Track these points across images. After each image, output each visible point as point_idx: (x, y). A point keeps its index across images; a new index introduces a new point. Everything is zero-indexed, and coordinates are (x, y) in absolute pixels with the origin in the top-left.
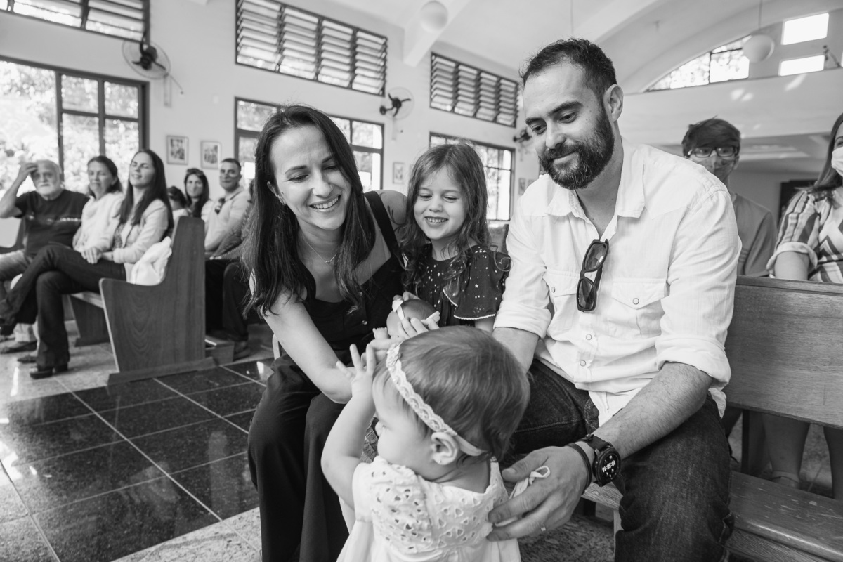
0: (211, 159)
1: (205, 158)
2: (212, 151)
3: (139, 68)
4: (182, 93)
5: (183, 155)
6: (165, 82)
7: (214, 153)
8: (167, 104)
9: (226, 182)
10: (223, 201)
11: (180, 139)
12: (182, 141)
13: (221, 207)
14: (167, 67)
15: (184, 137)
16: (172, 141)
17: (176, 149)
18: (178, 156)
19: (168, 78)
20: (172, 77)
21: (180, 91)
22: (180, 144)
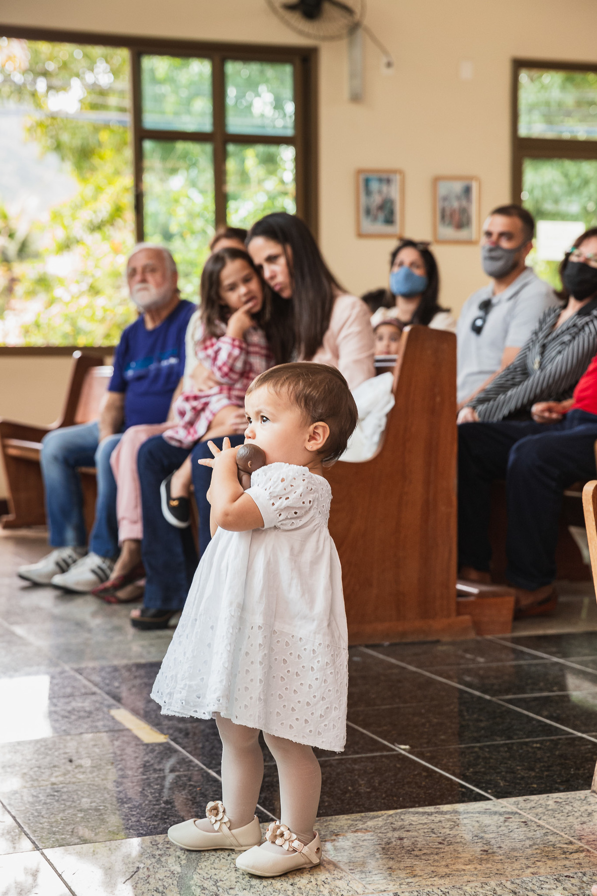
0: (457, 217)
1: (443, 217)
2: (458, 198)
3: (296, 19)
4: (389, 65)
5: (391, 213)
6: (351, 44)
7: (464, 203)
8: (356, 98)
9: (492, 258)
10: (486, 306)
11: (384, 176)
12: (388, 181)
13: (484, 319)
14: (357, 9)
15: (395, 172)
16: (367, 181)
17: (377, 199)
18: (381, 216)
19: (360, 33)
20: (367, 31)
21: (384, 60)
22: (385, 188)
